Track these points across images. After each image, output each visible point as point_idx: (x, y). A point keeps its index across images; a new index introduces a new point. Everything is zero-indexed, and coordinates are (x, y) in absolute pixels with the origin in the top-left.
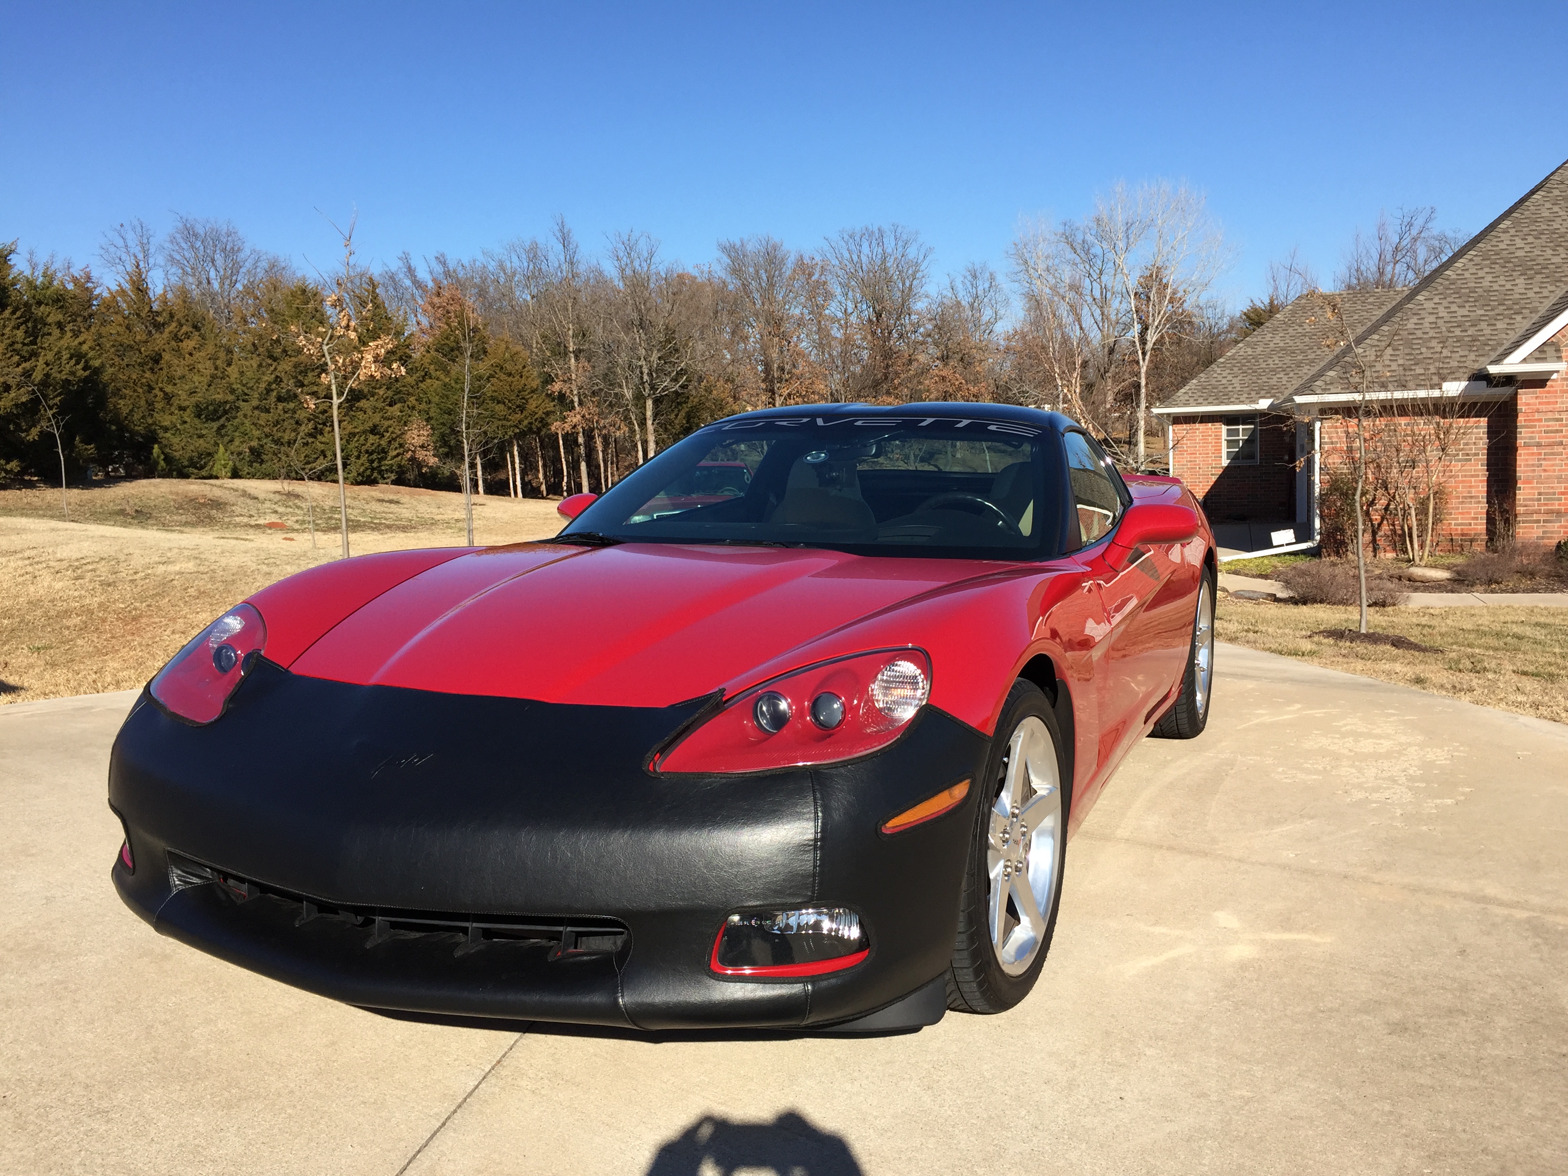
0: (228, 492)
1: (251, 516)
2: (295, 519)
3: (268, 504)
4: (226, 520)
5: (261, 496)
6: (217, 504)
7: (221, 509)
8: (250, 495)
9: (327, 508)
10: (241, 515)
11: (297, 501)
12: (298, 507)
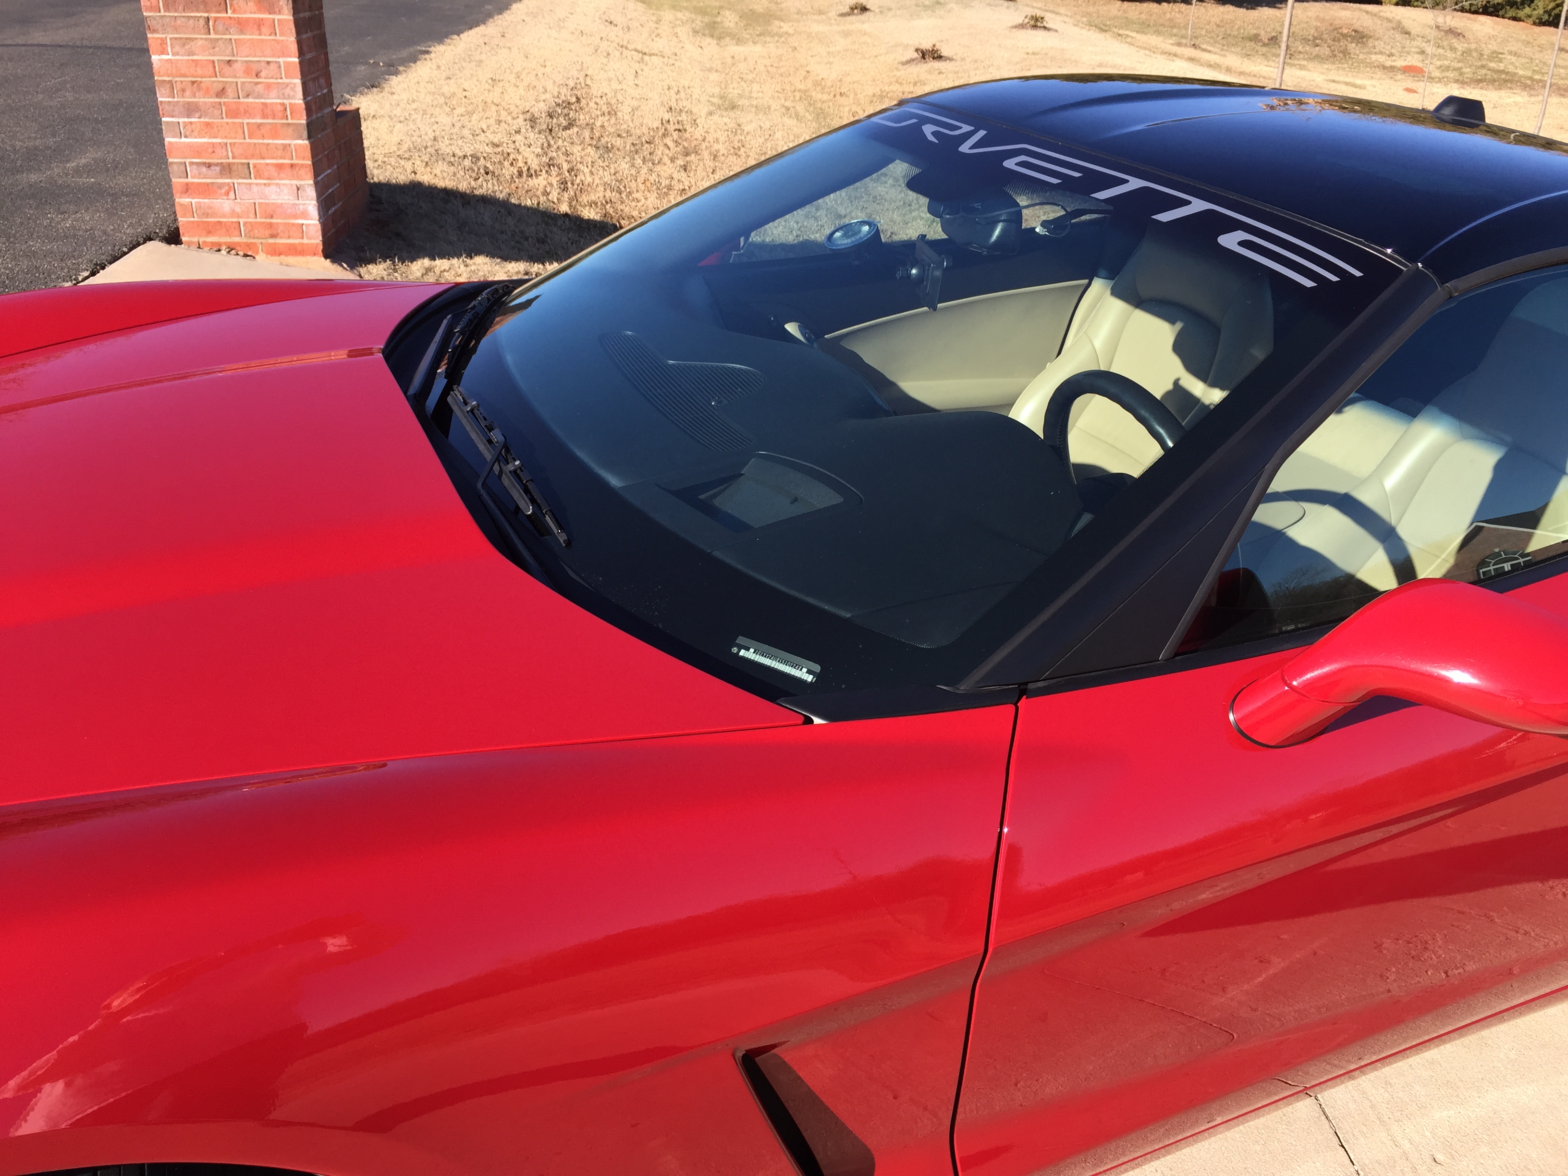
0: (1379, 22)
1: (1391, 55)
2: (1439, 63)
3: (1418, 42)
4: (1361, 56)
5: (1415, 30)
6: (1360, 37)
7: (1363, 43)
8: (1403, 28)
9: (1486, 52)
10: (1381, 53)
11: (1454, 40)
12: (1453, 49)
